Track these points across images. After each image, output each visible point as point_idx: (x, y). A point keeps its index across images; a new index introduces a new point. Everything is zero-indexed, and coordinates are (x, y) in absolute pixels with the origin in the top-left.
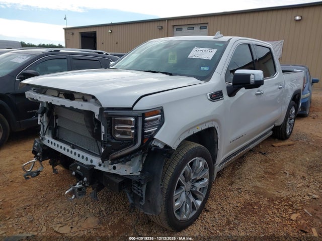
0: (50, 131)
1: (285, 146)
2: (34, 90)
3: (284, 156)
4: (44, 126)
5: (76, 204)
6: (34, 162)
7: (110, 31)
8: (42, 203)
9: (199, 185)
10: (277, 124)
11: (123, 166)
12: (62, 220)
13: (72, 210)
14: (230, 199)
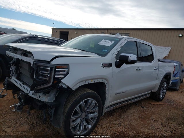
0: (16, 75)
1: (158, 105)
2: (10, 51)
3: (155, 110)
4: (13, 71)
5: (22, 117)
6: (3, 90)
7: (76, 32)
8: (3, 114)
9: (91, 116)
10: (153, 91)
11: (44, 96)
12: (10, 124)
13: (18, 120)
14: (112, 129)
